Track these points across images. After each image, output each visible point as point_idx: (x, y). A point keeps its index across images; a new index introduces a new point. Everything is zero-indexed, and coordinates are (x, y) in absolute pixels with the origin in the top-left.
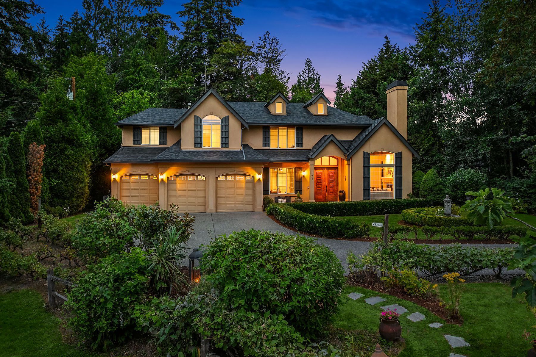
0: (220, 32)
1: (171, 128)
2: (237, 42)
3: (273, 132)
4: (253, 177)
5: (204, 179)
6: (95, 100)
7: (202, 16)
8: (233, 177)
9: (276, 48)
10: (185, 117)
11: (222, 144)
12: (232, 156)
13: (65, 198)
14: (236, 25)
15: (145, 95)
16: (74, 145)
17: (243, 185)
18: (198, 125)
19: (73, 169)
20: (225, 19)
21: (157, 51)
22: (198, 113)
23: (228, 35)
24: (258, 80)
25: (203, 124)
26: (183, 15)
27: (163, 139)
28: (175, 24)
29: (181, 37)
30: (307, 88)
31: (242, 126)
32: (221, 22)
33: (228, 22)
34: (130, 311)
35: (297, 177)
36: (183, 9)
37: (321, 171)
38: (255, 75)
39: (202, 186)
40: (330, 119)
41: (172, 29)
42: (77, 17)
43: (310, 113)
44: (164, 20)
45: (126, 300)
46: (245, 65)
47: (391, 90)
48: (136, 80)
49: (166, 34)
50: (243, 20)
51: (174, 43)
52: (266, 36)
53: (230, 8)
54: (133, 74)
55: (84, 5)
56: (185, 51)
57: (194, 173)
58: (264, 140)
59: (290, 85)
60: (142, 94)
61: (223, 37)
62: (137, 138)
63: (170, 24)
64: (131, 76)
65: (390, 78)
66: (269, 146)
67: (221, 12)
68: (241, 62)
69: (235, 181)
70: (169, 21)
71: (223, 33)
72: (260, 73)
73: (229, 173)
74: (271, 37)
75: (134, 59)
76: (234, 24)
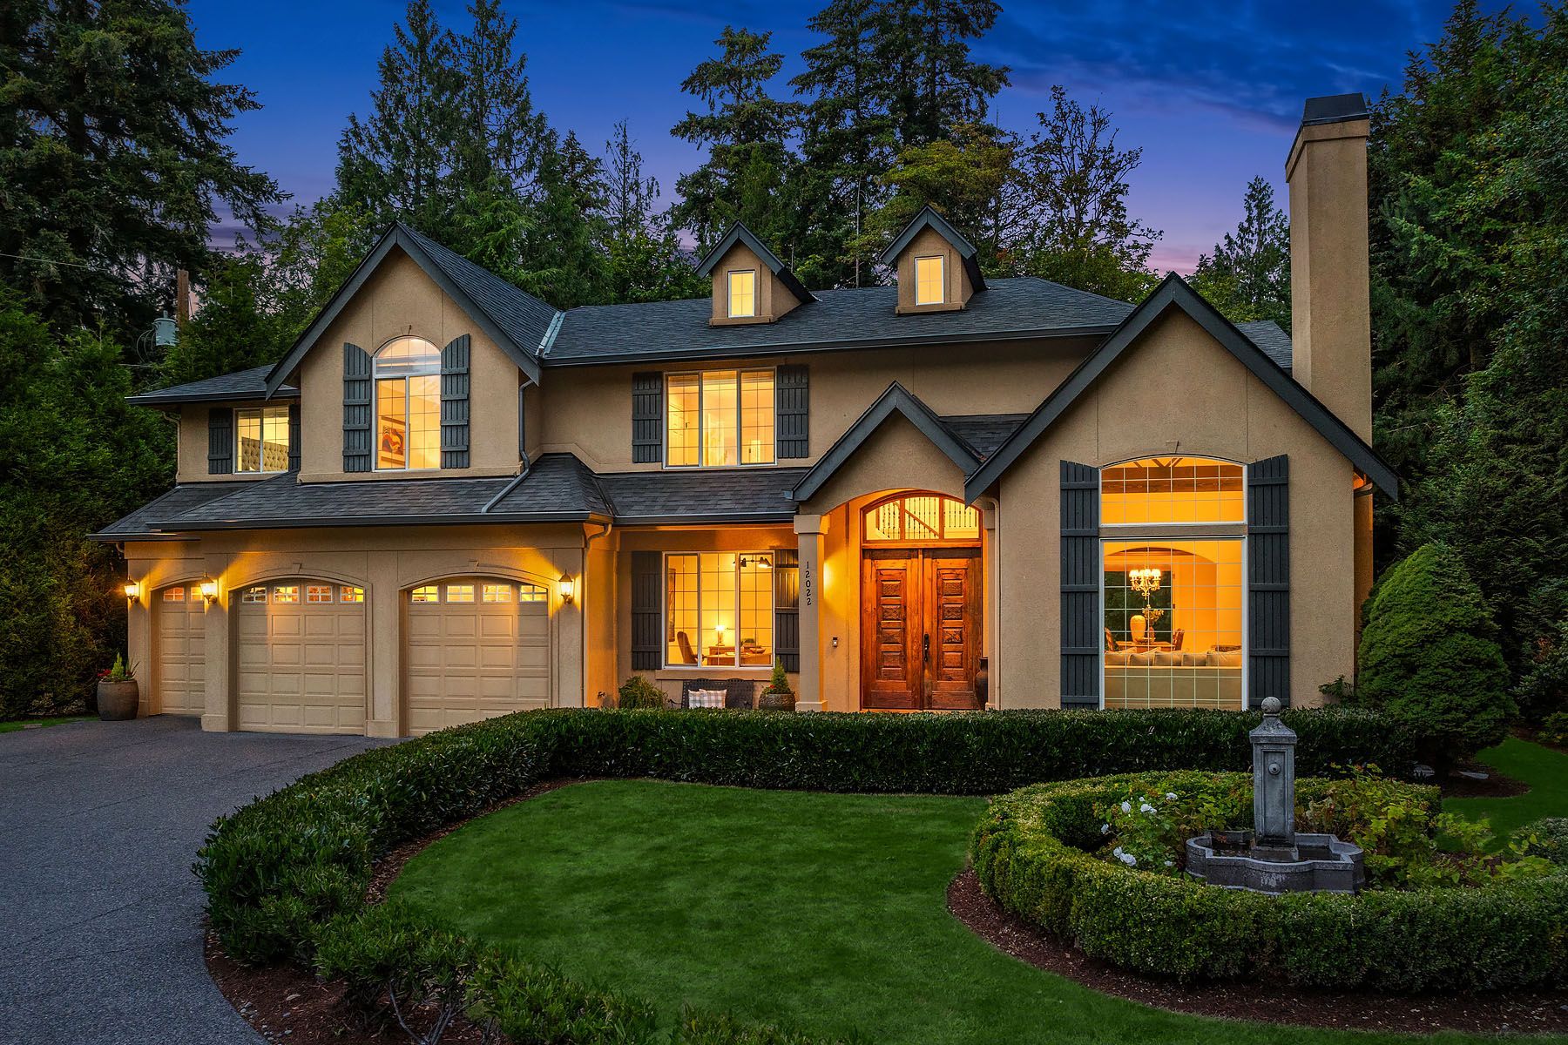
0: (932, 125)
3: (676, 399)
4: (548, 592)
5: (362, 599)
8: (469, 589)
11: (444, 453)
17: (509, 625)
18: (359, 382)
20: (948, 77)
22: (359, 334)
25: (375, 376)
31: (523, 377)
35: (780, 593)
37: (900, 564)
39: (352, 625)
57: (321, 575)
58: (637, 434)
66: (658, 459)
67: (936, 58)
69: (476, 608)
73: (456, 571)
76: (980, 95)
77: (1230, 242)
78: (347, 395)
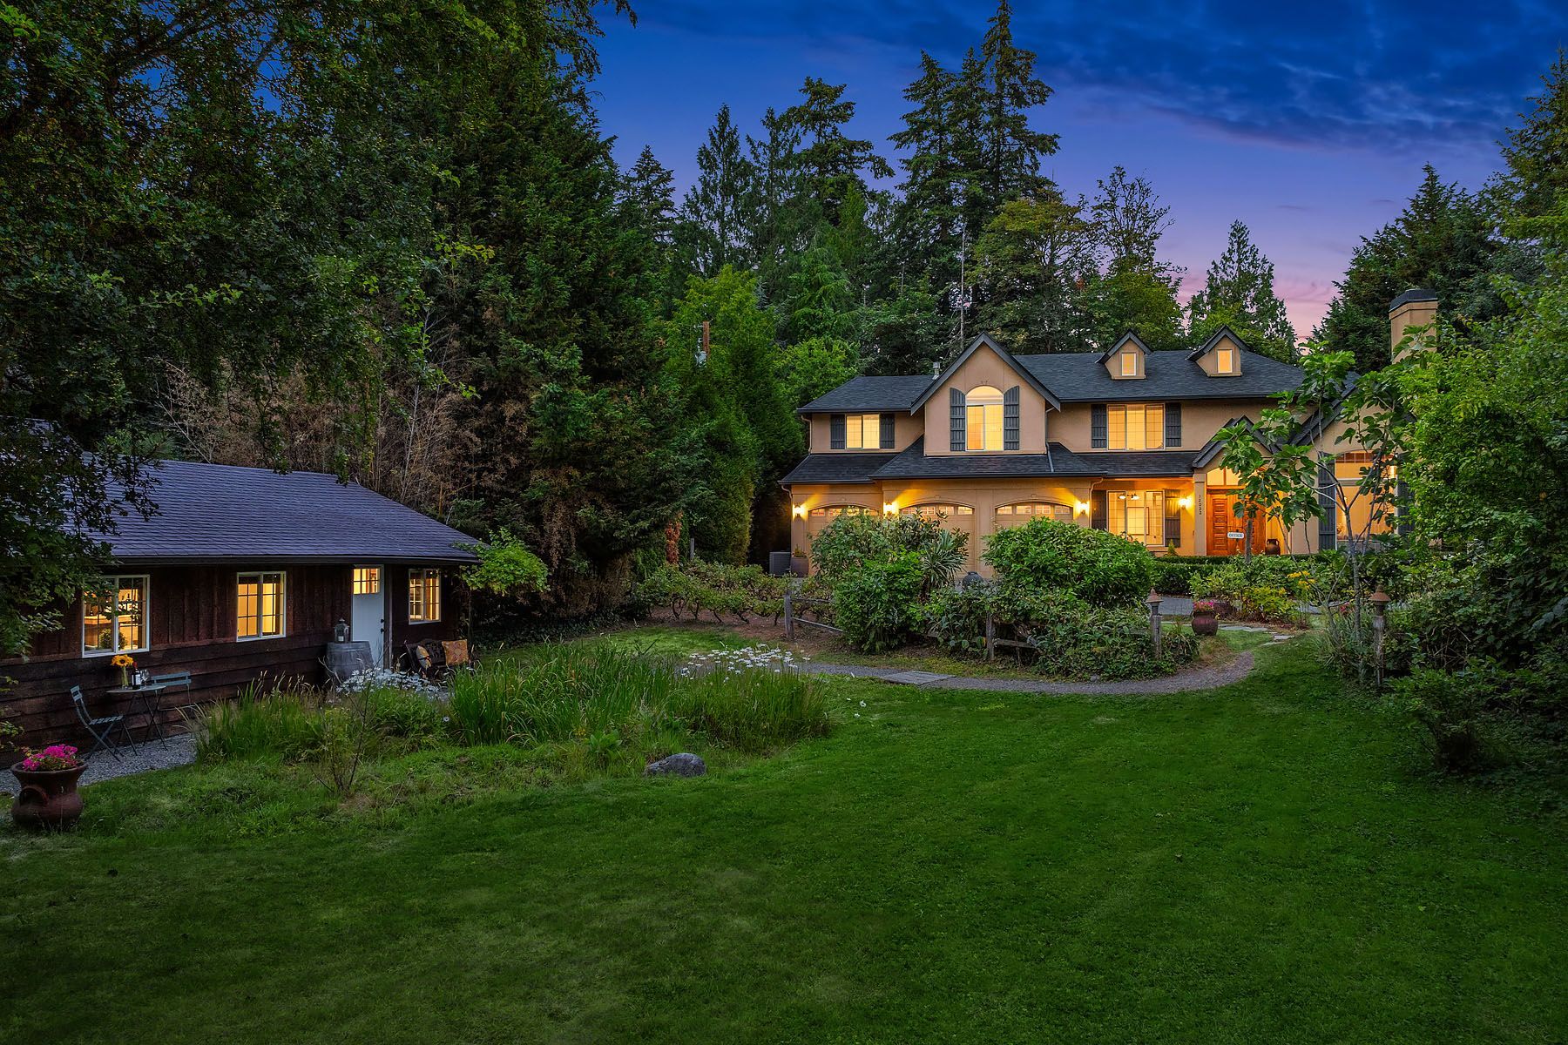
0: (998, 174)
1: (905, 414)
2: (1042, 198)
3: (1113, 417)
4: (1071, 509)
5: (971, 513)
6: (749, 365)
7: (950, 139)
8: (1029, 507)
9: (1144, 204)
10: (931, 392)
11: (1006, 443)
12: (1026, 467)
13: (713, 549)
14: (1037, 153)
15: (836, 348)
16: (725, 451)
18: (958, 407)
19: (726, 496)
20: (1010, 139)
21: (842, 236)
22: (957, 384)
23: (1017, 180)
24: (1099, 290)
25: (967, 404)
26: (904, 142)
27: (887, 437)
28: (882, 162)
29: (902, 197)
30: (1236, 299)
31: (1048, 405)
32: (998, 150)
33: (1016, 148)
34: (905, 608)
35: (1167, 511)
36: (905, 127)
37: (1224, 496)
38: (1090, 276)
39: (967, 525)
40: (1245, 382)
41: (876, 174)
42: (648, 164)
43: (1201, 373)
44: (856, 154)
45: (900, 597)
46: (1064, 254)
47: (1399, 311)
48: (814, 316)
49: (861, 187)
50: (1056, 140)
51: (882, 209)
52: (1117, 178)
53: (1021, 111)
54: (808, 304)
55: (702, 161)
56: (911, 229)
57: (951, 501)
58: (1094, 433)
59: (1183, 297)
60: (829, 347)
61: (1007, 187)
62: (839, 436)
63: (870, 164)
64: (806, 310)
65: (1432, 274)
66: (1105, 446)
67: (998, 125)
68: (1053, 248)
70: (867, 156)
71: (1006, 177)
72: (1103, 270)
73: (1021, 500)
74: (1127, 180)
75: (810, 270)
76: (1032, 152)
77: (1216, 267)
78: (952, 413)
